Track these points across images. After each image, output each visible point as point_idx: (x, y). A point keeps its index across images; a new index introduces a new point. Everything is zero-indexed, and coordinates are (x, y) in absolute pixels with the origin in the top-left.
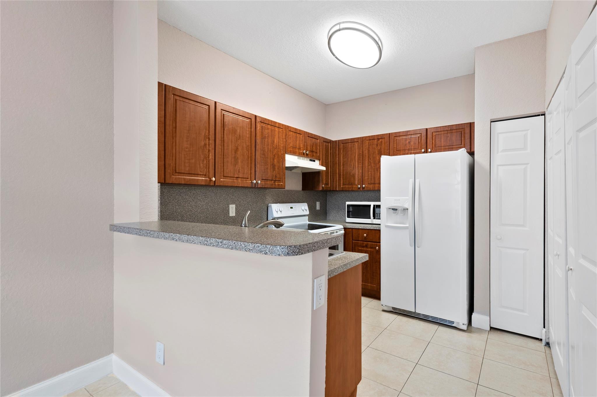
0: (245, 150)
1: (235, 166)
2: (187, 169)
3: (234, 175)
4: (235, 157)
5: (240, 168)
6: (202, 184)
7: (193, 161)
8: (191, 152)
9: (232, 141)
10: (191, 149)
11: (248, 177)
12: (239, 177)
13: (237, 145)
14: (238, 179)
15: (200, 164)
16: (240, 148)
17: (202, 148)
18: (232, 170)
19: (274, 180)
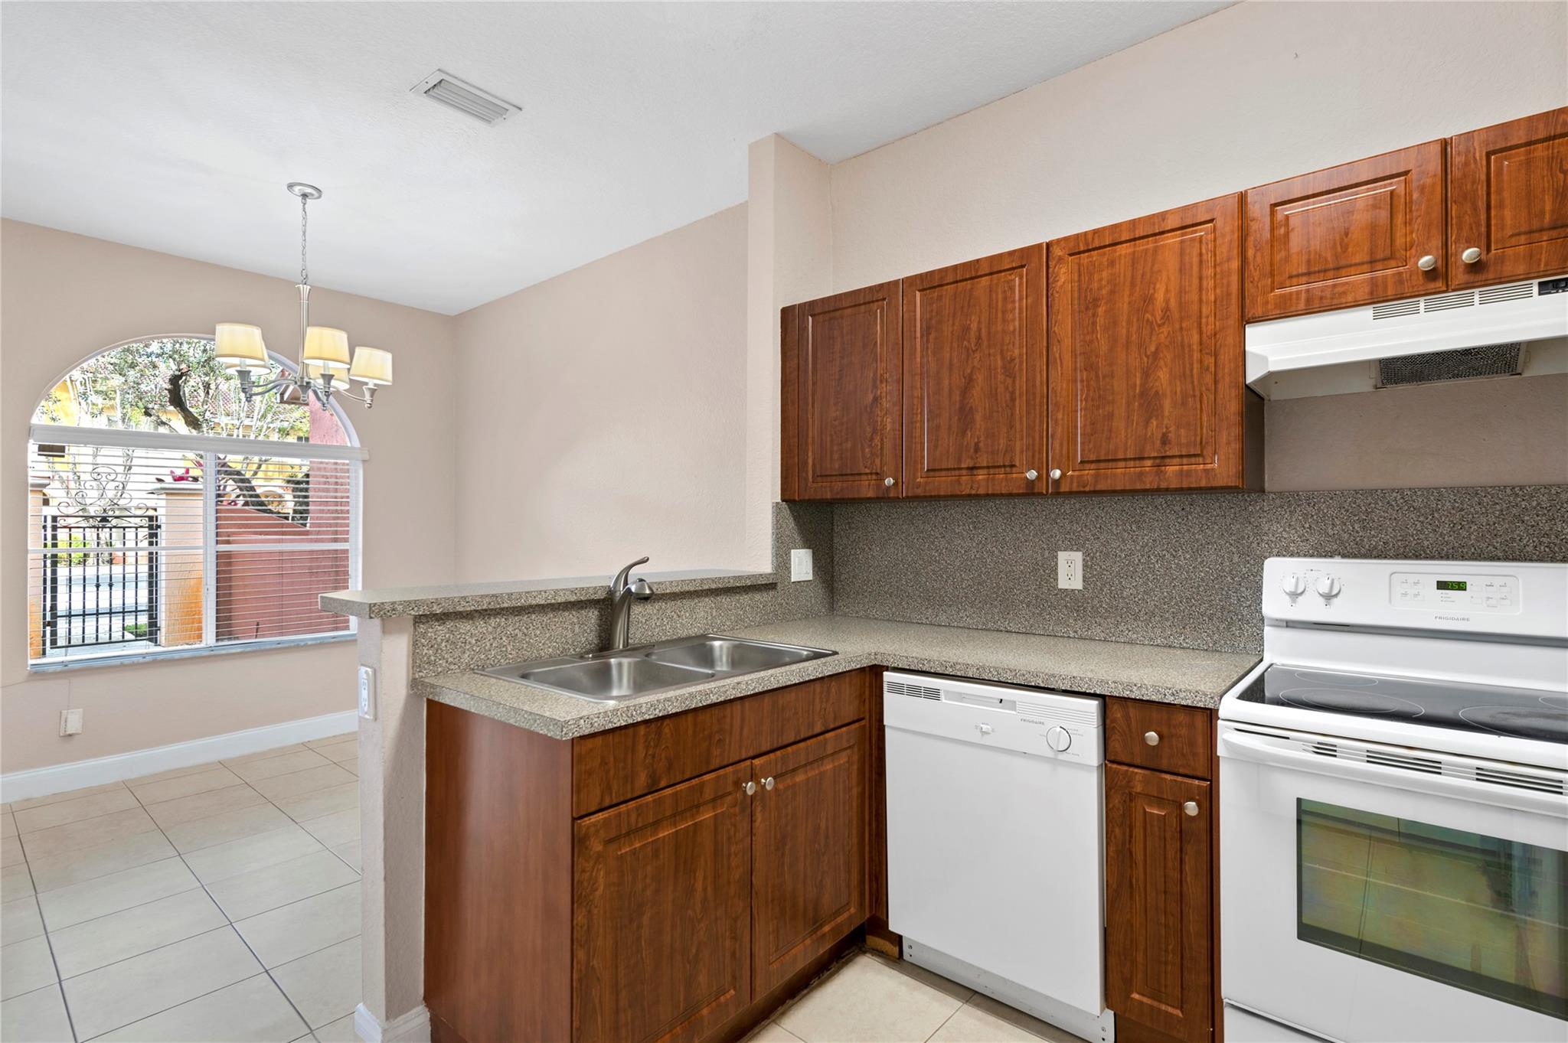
0: (1000, 377)
1: (964, 433)
2: (837, 466)
3: (960, 461)
4: (962, 409)
5: (982, 439)
6: (868, 496)
7: (849, 445)
8: (845, 426)
9: (951, 365)
10: (845, 419)
11: (1011, 462)
12: (977, 465)
13: (969, 371)
14: (975, 472)
15: (863, 450)
16: (980, 378)
17: (868, 409)
18: (951, 450)
19: (1155, 458)
